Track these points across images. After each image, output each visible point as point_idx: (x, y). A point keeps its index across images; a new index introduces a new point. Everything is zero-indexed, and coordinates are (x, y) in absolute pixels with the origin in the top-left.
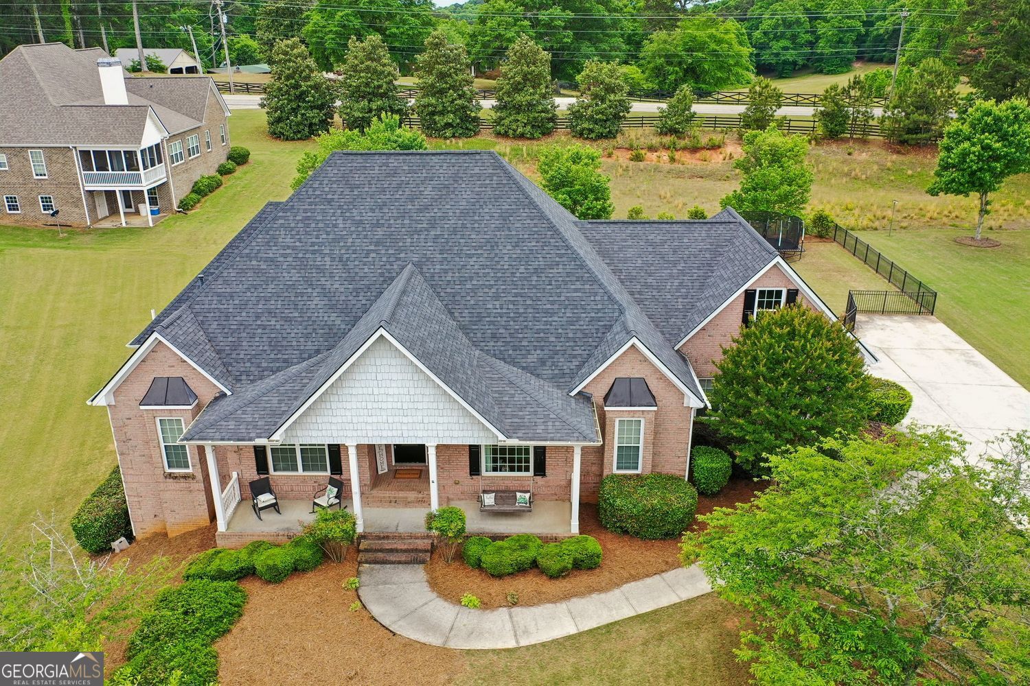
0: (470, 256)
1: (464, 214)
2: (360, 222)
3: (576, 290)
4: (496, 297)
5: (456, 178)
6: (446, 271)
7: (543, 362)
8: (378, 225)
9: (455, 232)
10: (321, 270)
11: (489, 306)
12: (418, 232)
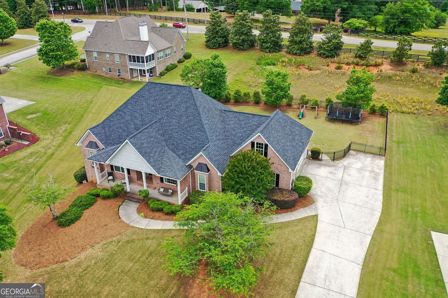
0: (174, 119)
1: (176, 106)
2: (149, 104)
3: (199, 134)
4: (177, 132)
5: (178, 94)
6: (166, 122)
7: (182, 154)
8: (153, 106)
9: (172, 111)
10: (136, 117)
11: (174, 135)
12: (163, 109)
